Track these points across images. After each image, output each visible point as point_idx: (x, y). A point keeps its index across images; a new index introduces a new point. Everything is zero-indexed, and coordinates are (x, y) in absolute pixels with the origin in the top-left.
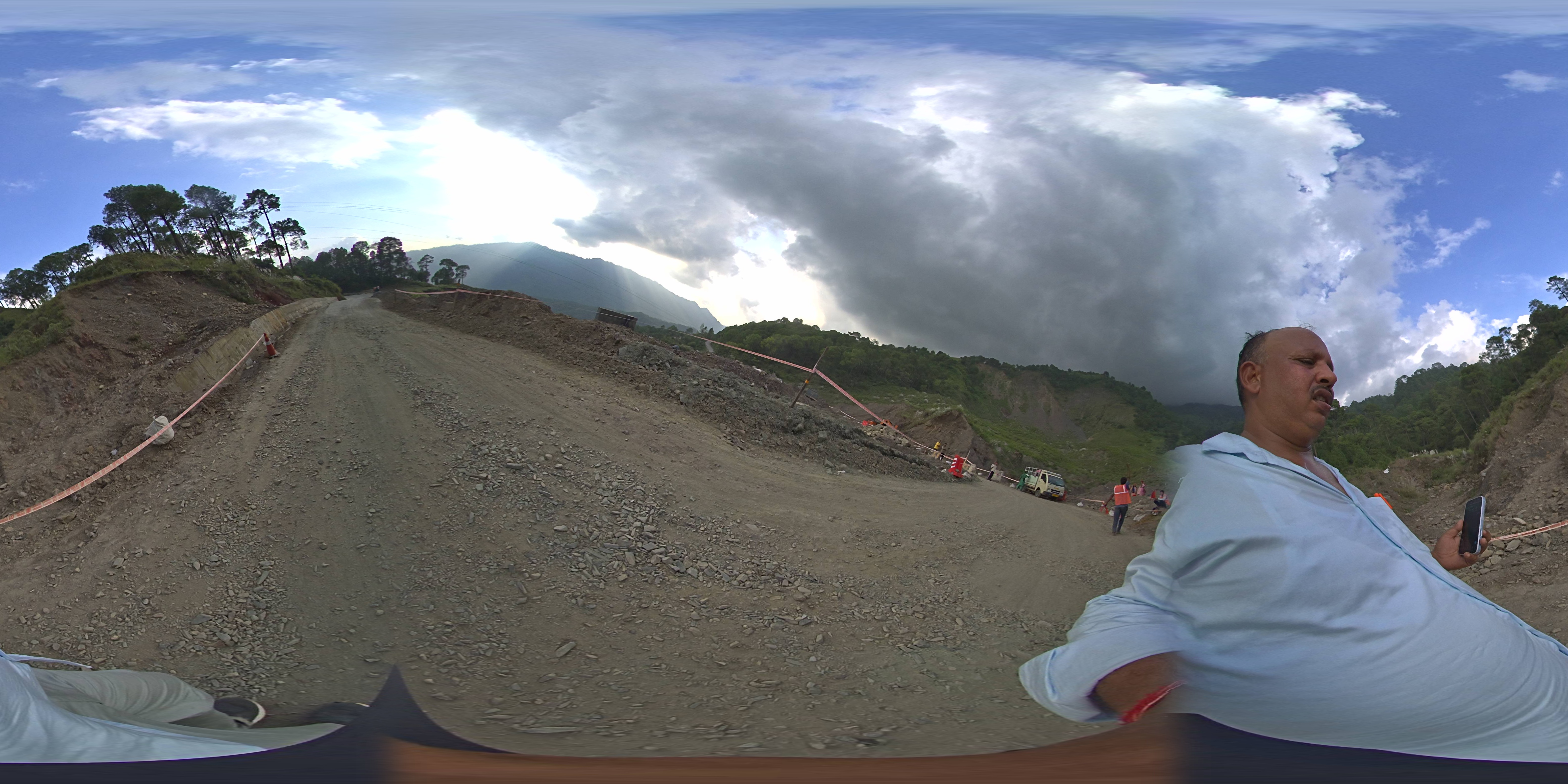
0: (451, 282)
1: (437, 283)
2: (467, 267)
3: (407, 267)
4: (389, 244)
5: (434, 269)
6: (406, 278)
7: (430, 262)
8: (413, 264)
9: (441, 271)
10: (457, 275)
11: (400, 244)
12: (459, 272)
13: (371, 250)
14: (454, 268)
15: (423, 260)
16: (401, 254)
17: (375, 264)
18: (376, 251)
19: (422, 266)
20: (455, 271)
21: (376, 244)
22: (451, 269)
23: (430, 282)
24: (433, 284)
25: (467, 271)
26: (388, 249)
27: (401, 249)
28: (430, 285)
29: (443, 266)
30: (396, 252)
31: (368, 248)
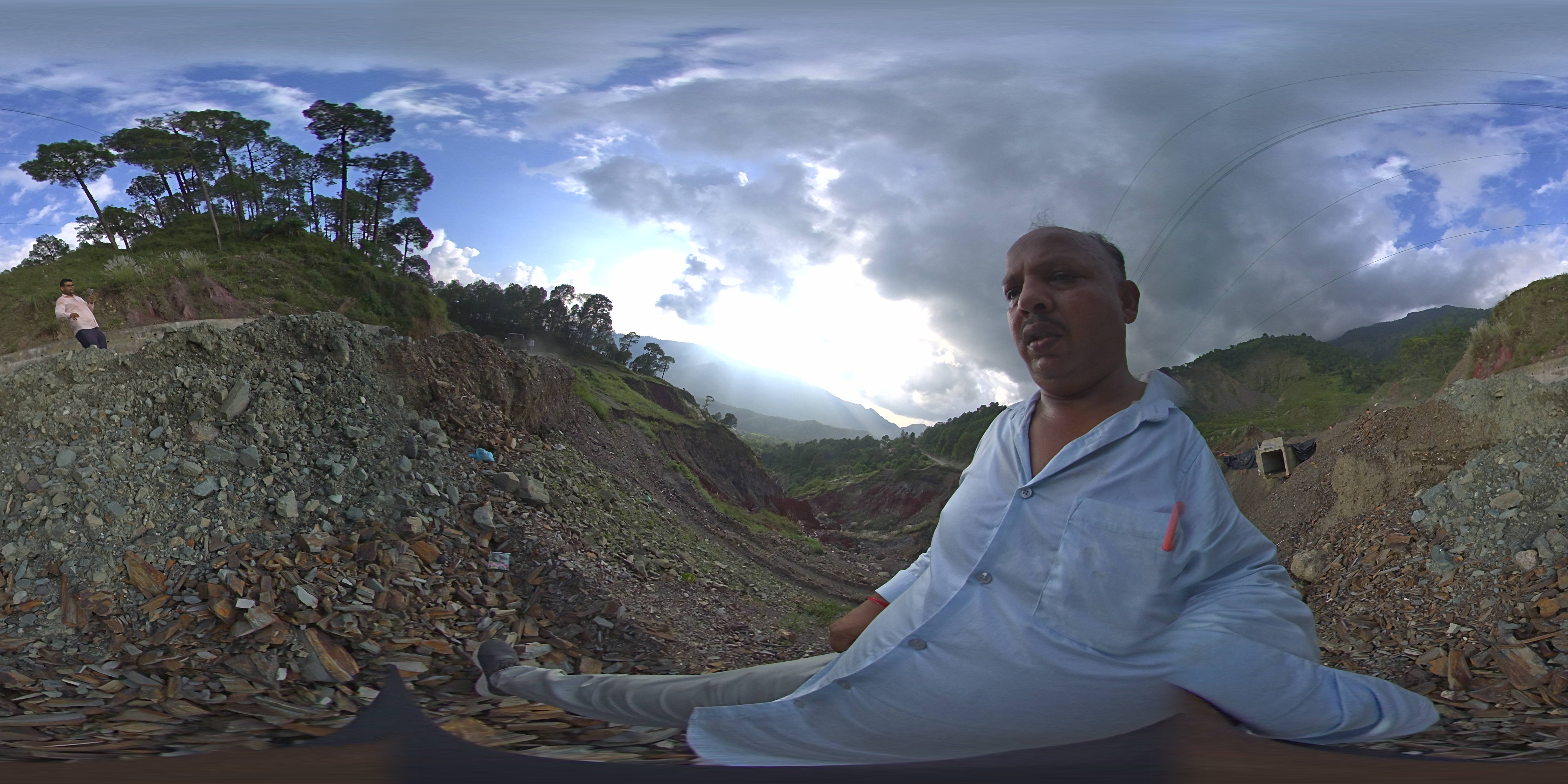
0: (651, 373)
1: (634, 370)
2: (672, 360)
3: (608, 340)
4: (599, 303)
5: (636, 351)
6: (602, 352)
9: (643, 356)
10: (658, 366)
11: (611, 307)
12: (662, 361)
13: (575, 302)
14: (659, 356)
15: (628, 341)
16: (608, 320)
17: (573, 323)
18: (581, 305)
19: (624, 345)
20: (658, 359)
21: (584, 297)
22: (655, 357)
23: (628, 367)
24: (631, 369)
25: (670, 364)
26: (596, 308)
27: (608, 314)
28: (627, 371)
29: (646, 351)
31: (573, 298)
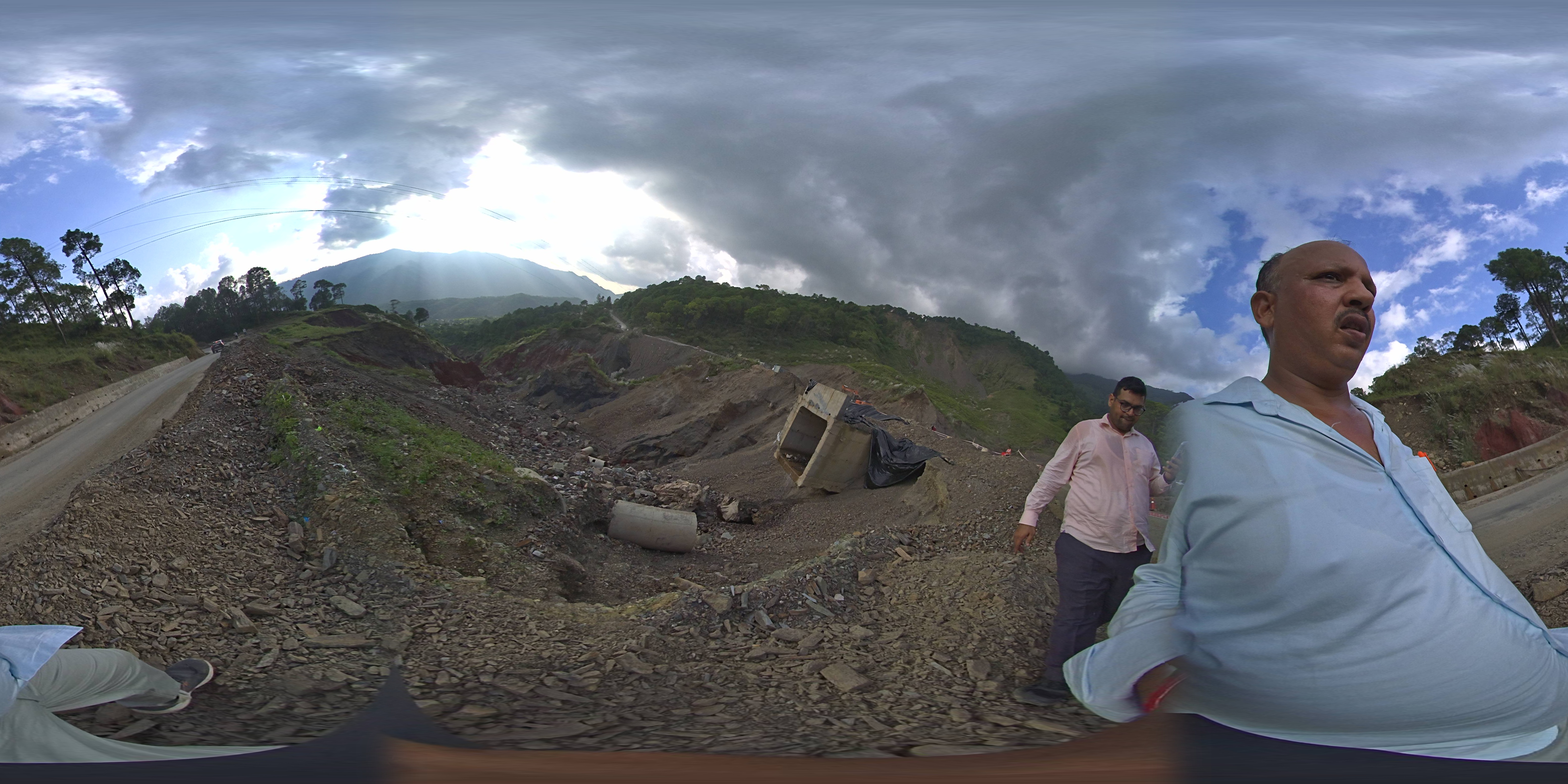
0: (330, 304)
1: (315, 309)
2: (343, 285)
3: (281, 297)
4: (256, 275)
5: (308, 294)
6: (282, 310)
7: (303, 287)
8: (286, 294)
9: (316, 294)
10: (335, 296)
11: (268, 273)
12: (336, 292)
13: (239, 285)
14: (330, 288)
15: (295, 286)
17: (248, 300)
18: (245, 285)
19: (296, 294)
20: (331, 292)
21: (242, 277)
22: (327, 291)
23: (308, 309)
24: (312, 310)
25: (344, 289)
26: (257, 280)
27: (270, 278)
28: (309, 313)
29: (318, 289)
30: (266, 282)
31: (236, 283)
